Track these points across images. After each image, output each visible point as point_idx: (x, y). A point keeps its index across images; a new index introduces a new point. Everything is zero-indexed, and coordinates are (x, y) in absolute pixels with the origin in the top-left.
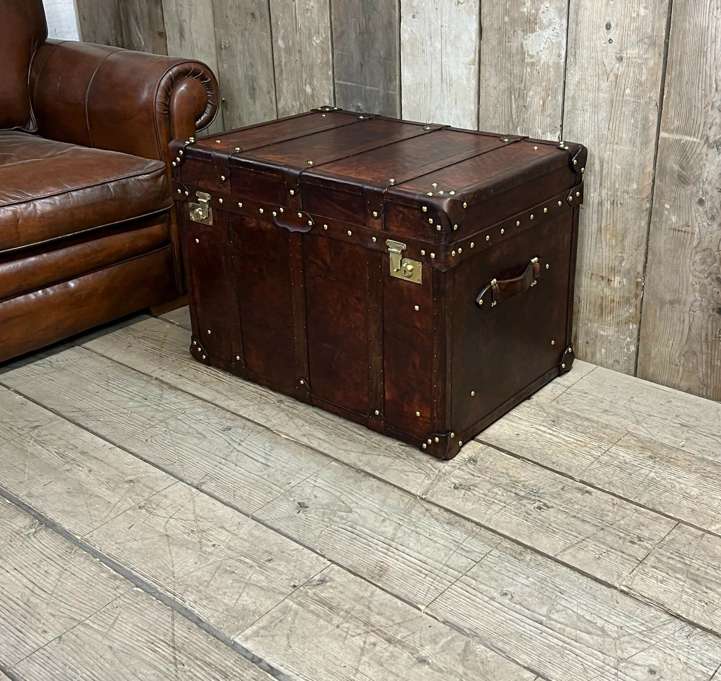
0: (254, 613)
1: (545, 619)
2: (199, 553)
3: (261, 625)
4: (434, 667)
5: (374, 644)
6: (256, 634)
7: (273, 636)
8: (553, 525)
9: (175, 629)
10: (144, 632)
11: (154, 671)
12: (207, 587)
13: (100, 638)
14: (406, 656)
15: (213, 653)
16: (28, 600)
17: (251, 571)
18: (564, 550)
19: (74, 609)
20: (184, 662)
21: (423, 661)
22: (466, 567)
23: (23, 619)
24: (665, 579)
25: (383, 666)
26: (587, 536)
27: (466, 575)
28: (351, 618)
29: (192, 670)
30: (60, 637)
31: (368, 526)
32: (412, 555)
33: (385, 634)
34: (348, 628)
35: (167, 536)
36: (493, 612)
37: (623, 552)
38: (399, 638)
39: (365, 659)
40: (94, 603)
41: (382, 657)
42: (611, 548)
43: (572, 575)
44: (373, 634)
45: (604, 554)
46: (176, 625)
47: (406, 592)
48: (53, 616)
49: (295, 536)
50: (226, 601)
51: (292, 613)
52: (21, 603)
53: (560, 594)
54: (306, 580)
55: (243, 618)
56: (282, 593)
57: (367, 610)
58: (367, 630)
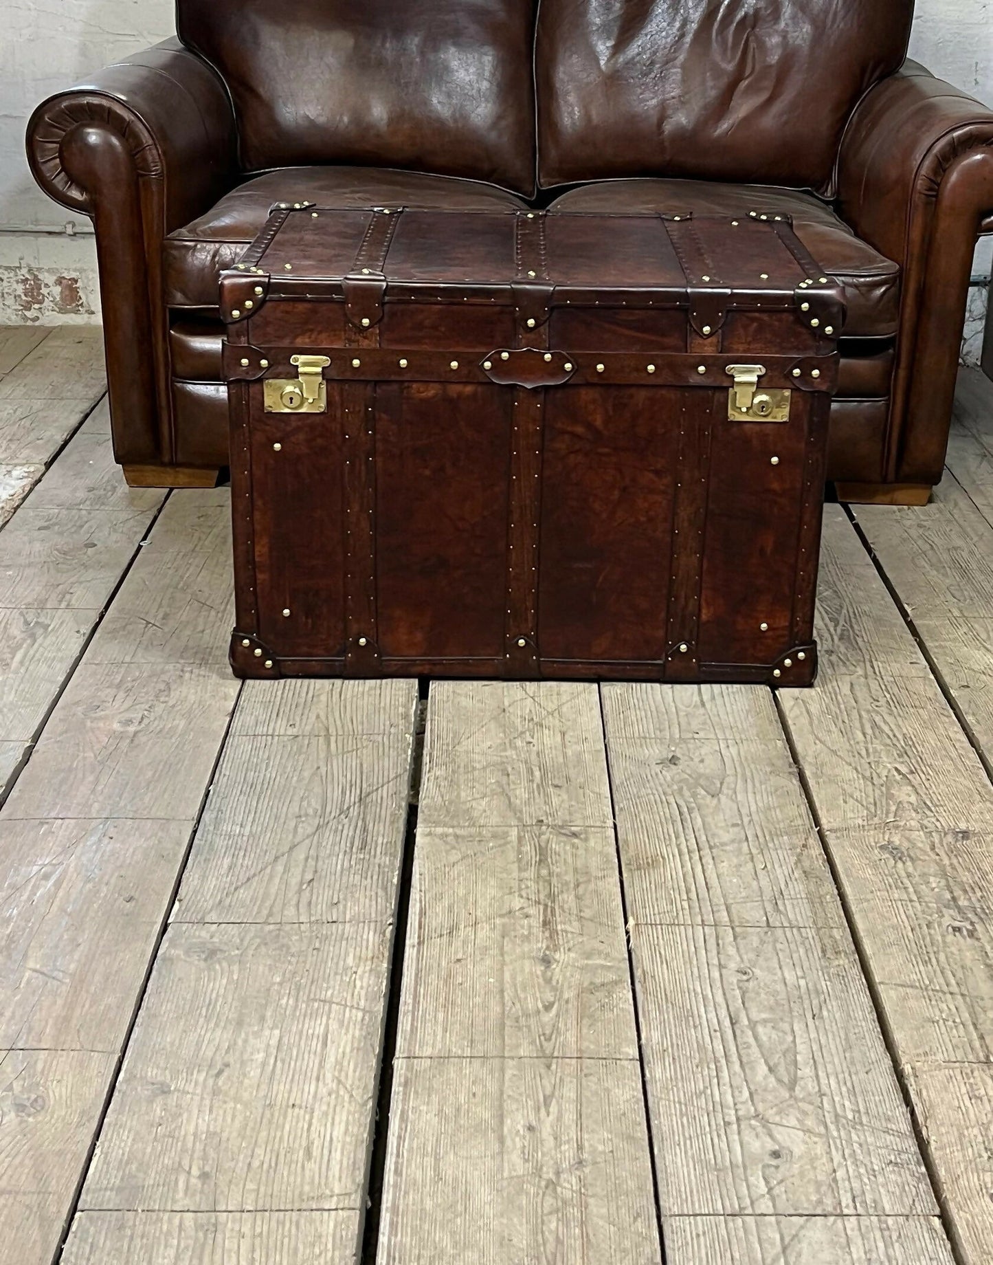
0: (471, 818)
1: (746, 1022)
2: (507, 741)
3: (458, 832)
4: (549, 974)
5: (527, 916)
6: (443, 836)
7: (454, 848)
8: (942, 957)
9: (385, 787)
10: (358, 773)
11: (319, 808)
12: (465, 773)
13: (322, 755)
14: (540, 945)
15: (382, 825)
16: (319, 695)
17: (524, 783)
18: (902, 986)
19: (338, 722)
20: (351, 815)
21: (546, 961)
22: (748, 921)
23: (294, 706)
24: (985, 1099)
25: (503, 937)
26: (966, 993)
27: (733, 928)
28: (545, 881)
29: (346, 827)
30: (297, 736)
31: (709, 819)
32: (708, 873)
33: (553, 914)
34: (527, 887)
35: (504, 710)
36: (700, 976)
37: (982, 1038)
38: (559, 927)
39: (498, 921)
40: (360, 728)
41: (514, 930)
42: (975, 1025)
43: (863, 1011)
44: (542, 907)
45: (950, 1023)
46: (391, 784)
47: (638, 896)
48: (318, 717)
49: (617, 781)
50: (463, 794)
51: (502, 841)
52: (310, 695)
53: (809, 1016)
54: (560, 824)
55: (452, 818)
56: (520, 820)
57: (572, 885)
58: (542, 901)
